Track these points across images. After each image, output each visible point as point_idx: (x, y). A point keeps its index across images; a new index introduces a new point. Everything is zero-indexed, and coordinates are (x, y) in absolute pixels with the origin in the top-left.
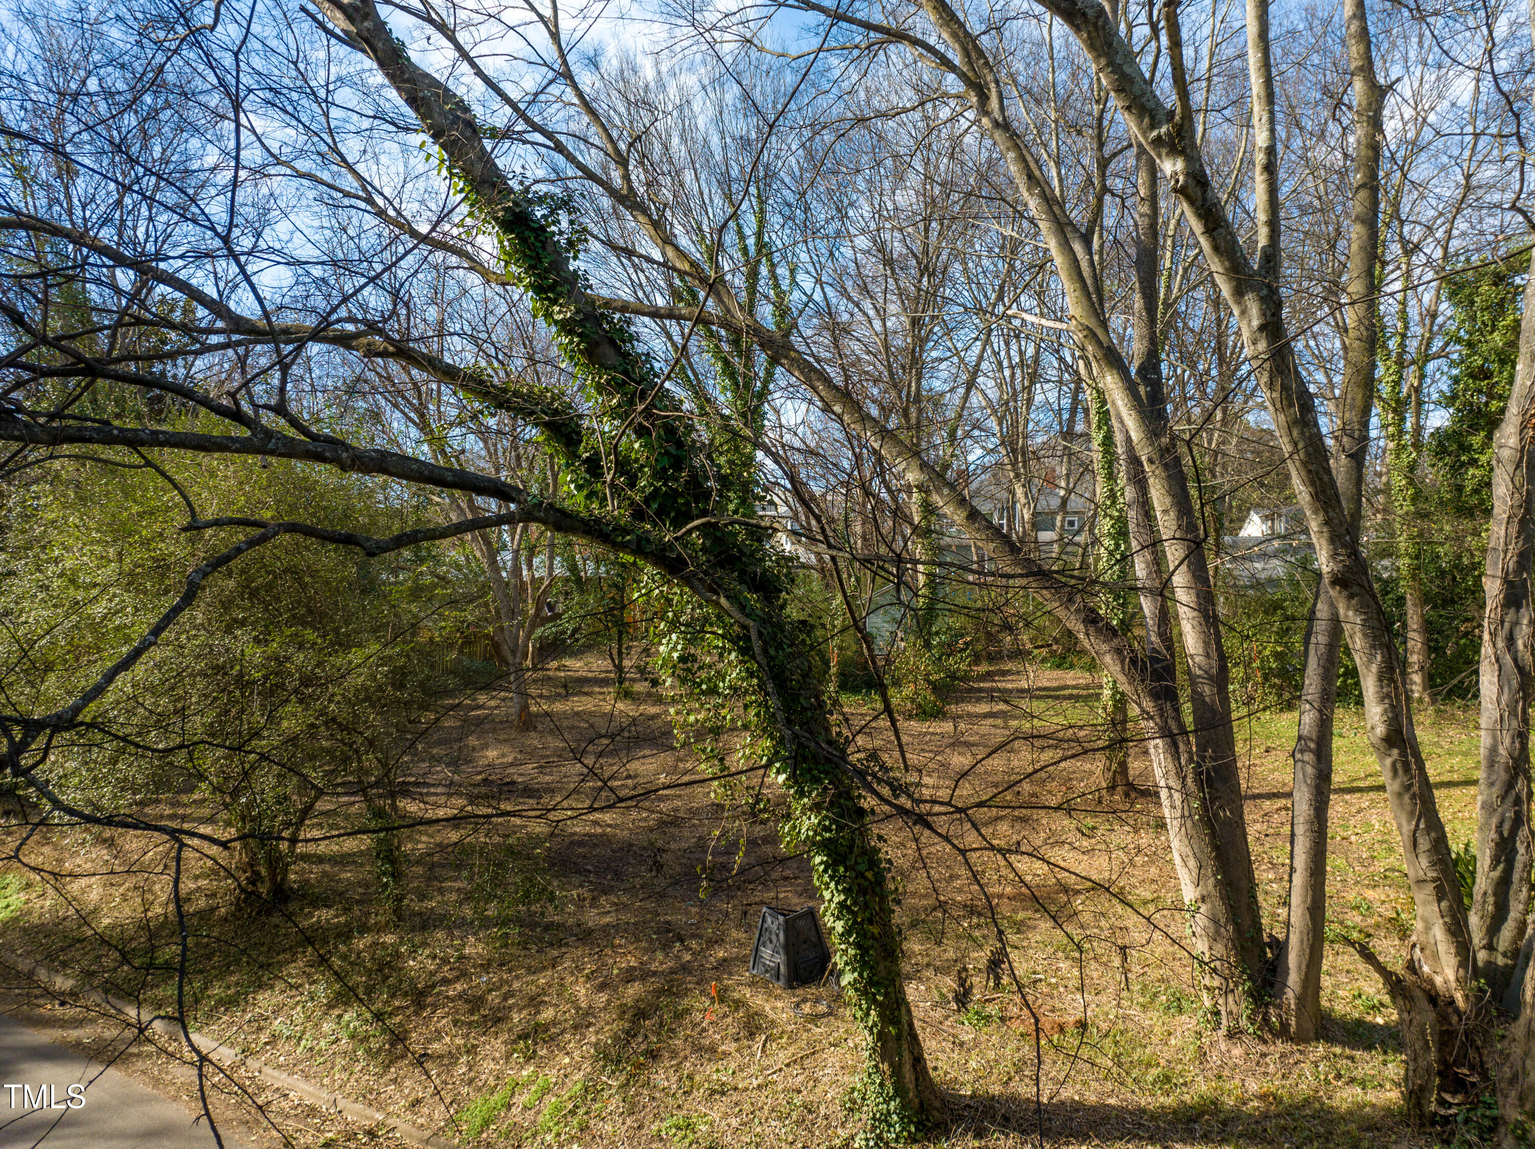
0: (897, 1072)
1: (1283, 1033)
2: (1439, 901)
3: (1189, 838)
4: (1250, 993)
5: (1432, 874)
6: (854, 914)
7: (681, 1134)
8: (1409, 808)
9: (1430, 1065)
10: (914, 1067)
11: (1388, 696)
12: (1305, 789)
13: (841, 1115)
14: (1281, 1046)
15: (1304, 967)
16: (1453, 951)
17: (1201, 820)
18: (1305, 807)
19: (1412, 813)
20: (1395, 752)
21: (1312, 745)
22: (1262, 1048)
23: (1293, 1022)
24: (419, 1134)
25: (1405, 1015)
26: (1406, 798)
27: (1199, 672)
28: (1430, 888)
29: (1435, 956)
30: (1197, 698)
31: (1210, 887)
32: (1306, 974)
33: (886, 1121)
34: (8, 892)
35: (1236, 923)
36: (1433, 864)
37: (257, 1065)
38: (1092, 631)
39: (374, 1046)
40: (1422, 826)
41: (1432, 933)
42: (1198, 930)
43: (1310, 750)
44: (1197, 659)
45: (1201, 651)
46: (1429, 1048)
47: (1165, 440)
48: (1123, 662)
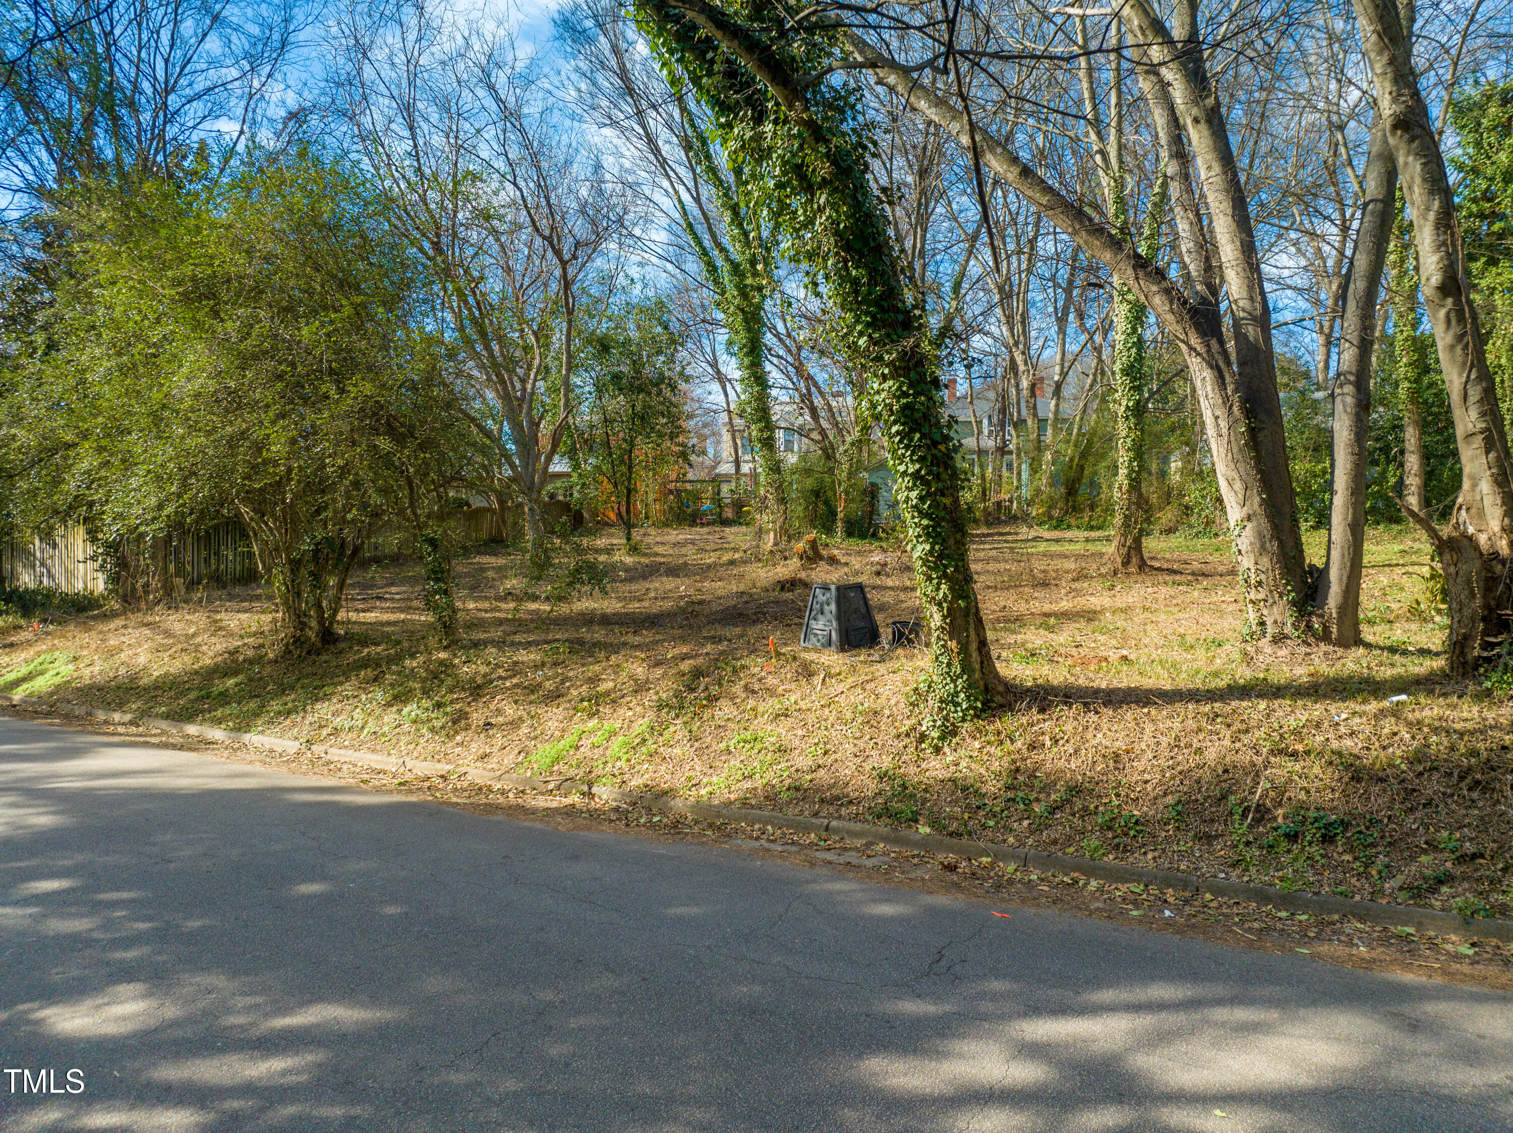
0: (964, 649)
1: (1325, 637)
2: (1487, 453)
3: (1235, 461)
4: (1293, 603)
5: (1481, 425)
6: (927, 484)
7: (748, 746)
8: (1460, 359)
9: (1475, 612)
10: (979, 650)
11: (1444, 243)
12: (1345, 417)
13: (907, 711)
14: (1323, 647)
15: (1345, 579)
16: (1499, 502)
17: (1246, 444)
18: (1346, 433)
19: (1464, 364)
20: (1450, 301)
21: (1352, 378)
22: (1304, 649)
23: (1334, 629)
24: (492, 774)
25: (1452, 569)
26: (1459, 350)
27: (1242, 314)
28: (1478, 441)
29: (1481, 513)
30: (1239, 336)
31: (1256, 507)
32: (1347, 586)
33: (952, 702)
34: (56, 664)
35: (1278, 539)
36: (1483, 414)
37: (323, 748)
38: (1141, 274)
39: (438, 724)
40: (1473, 376)
41: (1478, 489)
42: (1243, 548)
43: (1350, 382)
44: (1241, 303)
45: (1245, 295)
46: (1473, 595)
47: (1211, 101)
48: (1171, 303)
